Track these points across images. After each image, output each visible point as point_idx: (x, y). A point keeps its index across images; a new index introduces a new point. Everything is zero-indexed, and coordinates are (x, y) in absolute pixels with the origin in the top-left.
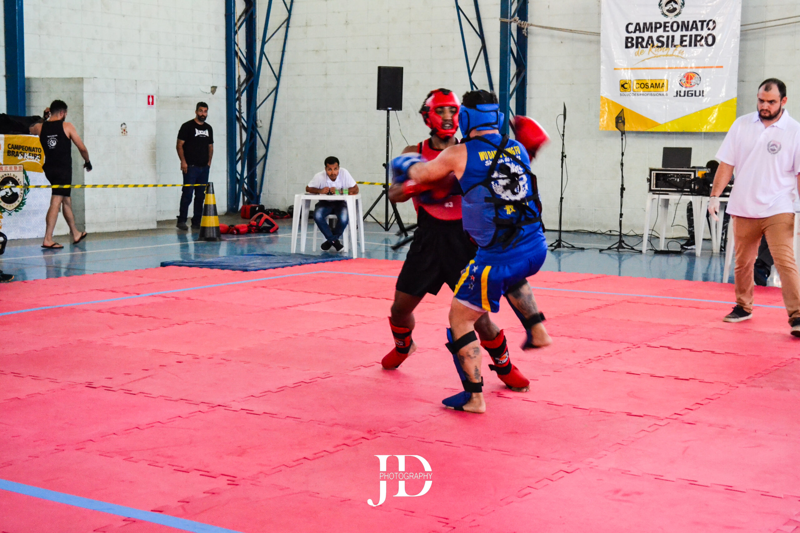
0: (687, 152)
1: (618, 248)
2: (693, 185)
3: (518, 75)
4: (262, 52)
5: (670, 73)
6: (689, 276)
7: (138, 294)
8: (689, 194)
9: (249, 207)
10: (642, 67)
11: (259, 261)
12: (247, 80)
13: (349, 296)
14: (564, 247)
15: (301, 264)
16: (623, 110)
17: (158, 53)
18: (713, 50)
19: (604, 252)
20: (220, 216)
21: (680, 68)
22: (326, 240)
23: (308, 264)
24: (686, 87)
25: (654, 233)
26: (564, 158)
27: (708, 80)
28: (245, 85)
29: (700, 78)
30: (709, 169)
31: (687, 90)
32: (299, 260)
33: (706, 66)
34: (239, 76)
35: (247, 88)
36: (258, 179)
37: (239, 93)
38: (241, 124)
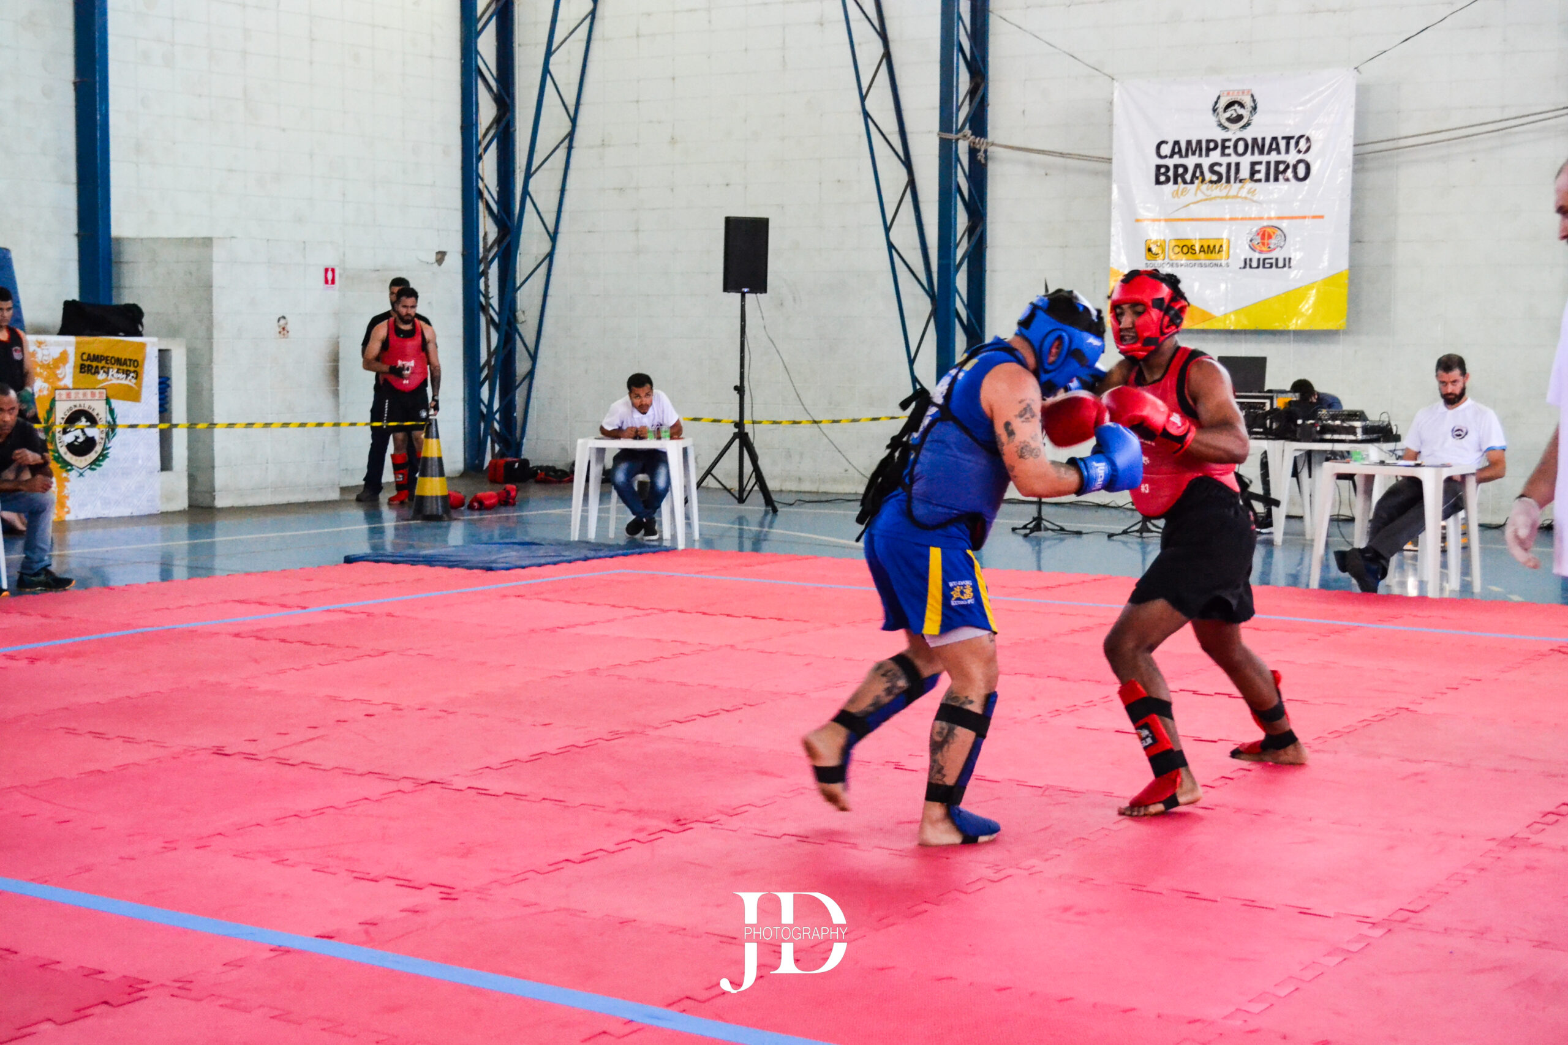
0: (1259, 364)
1: (1141, 531)
2: (1268, 422)
3: (971, 230)
5: (1234, 228)
7: (305, 608)
8: (1263, 436)
9: (501, 462)
10: (1183, 216)
11: (514, 554)
12: (499, 241)
13: (663, 611)
14: (1047, 529)
15: (586, 559)
18: (1306, 188)
19: (1115, 538)
20: (449, 479)
21: (1250, 219)
22: (633, 517)
23: (600, 558)
24: (1261, 252)
27: (1298, 239)
28: (495, 250)
29: (1285, 237)
30: (1297, 394)
31: (1263, 256)
32: (584, 552)
33: (1294, 215)
34: (486, 234)
35: (500, 254)
36: (518, 414)
37: (485, 264)
38: (489, 318)
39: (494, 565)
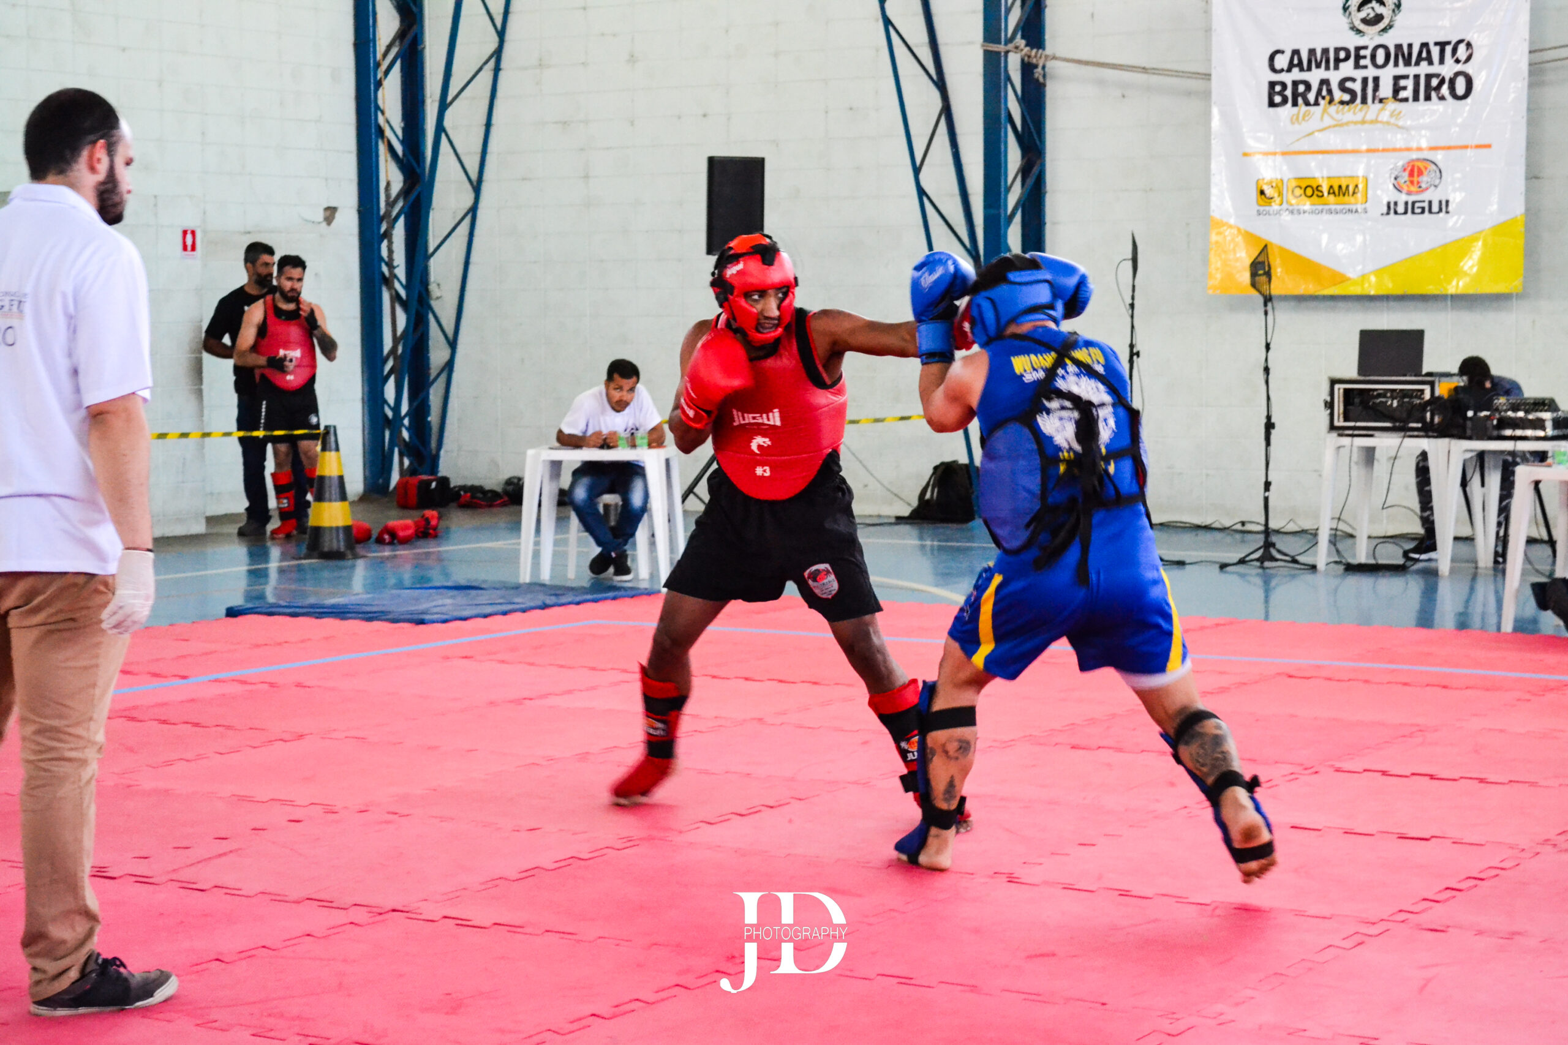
0: (1415, 339)
1: (1261, 560)
2: (1428, 415)
3: (1025, 171)
4: (440, 129)
5: (1373, 162)
6: (1426, 619)
7: (185, 677)
8: (1421, 434)
9: (414, 480)
10: (1306, 148)
11: (448, 601)
12: (405, 192)
15: (545, 607)
16: (1266, 246)
17: (203, 133)
18: (1467, 108)
19: (1229, 569)
20: (352, 503)
21: (1395, 150)
22: (598, 550)
23: (563, 604)
24: (1409, 193)
25: (1342, 526)
26: (1135, 357)
27: (1458, 175)
28: (400, 204)
29: (1440, 172)
30: (1465, 378)
31: (1411, 199)
32: (541, 598)
33: (1452, 144)
34: (388, 184)
35: (406, 209)
36: (433, 418)
37: (388, 223)
38: (394, 293)
39: (427, 617)
